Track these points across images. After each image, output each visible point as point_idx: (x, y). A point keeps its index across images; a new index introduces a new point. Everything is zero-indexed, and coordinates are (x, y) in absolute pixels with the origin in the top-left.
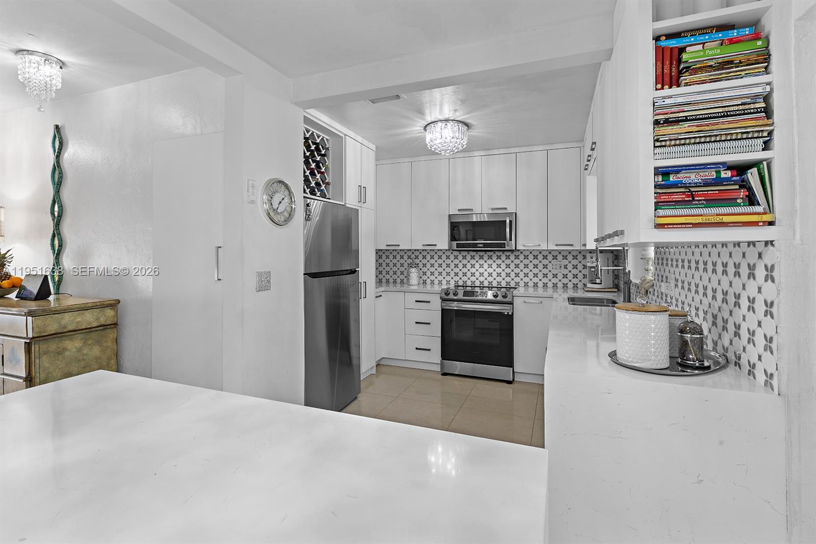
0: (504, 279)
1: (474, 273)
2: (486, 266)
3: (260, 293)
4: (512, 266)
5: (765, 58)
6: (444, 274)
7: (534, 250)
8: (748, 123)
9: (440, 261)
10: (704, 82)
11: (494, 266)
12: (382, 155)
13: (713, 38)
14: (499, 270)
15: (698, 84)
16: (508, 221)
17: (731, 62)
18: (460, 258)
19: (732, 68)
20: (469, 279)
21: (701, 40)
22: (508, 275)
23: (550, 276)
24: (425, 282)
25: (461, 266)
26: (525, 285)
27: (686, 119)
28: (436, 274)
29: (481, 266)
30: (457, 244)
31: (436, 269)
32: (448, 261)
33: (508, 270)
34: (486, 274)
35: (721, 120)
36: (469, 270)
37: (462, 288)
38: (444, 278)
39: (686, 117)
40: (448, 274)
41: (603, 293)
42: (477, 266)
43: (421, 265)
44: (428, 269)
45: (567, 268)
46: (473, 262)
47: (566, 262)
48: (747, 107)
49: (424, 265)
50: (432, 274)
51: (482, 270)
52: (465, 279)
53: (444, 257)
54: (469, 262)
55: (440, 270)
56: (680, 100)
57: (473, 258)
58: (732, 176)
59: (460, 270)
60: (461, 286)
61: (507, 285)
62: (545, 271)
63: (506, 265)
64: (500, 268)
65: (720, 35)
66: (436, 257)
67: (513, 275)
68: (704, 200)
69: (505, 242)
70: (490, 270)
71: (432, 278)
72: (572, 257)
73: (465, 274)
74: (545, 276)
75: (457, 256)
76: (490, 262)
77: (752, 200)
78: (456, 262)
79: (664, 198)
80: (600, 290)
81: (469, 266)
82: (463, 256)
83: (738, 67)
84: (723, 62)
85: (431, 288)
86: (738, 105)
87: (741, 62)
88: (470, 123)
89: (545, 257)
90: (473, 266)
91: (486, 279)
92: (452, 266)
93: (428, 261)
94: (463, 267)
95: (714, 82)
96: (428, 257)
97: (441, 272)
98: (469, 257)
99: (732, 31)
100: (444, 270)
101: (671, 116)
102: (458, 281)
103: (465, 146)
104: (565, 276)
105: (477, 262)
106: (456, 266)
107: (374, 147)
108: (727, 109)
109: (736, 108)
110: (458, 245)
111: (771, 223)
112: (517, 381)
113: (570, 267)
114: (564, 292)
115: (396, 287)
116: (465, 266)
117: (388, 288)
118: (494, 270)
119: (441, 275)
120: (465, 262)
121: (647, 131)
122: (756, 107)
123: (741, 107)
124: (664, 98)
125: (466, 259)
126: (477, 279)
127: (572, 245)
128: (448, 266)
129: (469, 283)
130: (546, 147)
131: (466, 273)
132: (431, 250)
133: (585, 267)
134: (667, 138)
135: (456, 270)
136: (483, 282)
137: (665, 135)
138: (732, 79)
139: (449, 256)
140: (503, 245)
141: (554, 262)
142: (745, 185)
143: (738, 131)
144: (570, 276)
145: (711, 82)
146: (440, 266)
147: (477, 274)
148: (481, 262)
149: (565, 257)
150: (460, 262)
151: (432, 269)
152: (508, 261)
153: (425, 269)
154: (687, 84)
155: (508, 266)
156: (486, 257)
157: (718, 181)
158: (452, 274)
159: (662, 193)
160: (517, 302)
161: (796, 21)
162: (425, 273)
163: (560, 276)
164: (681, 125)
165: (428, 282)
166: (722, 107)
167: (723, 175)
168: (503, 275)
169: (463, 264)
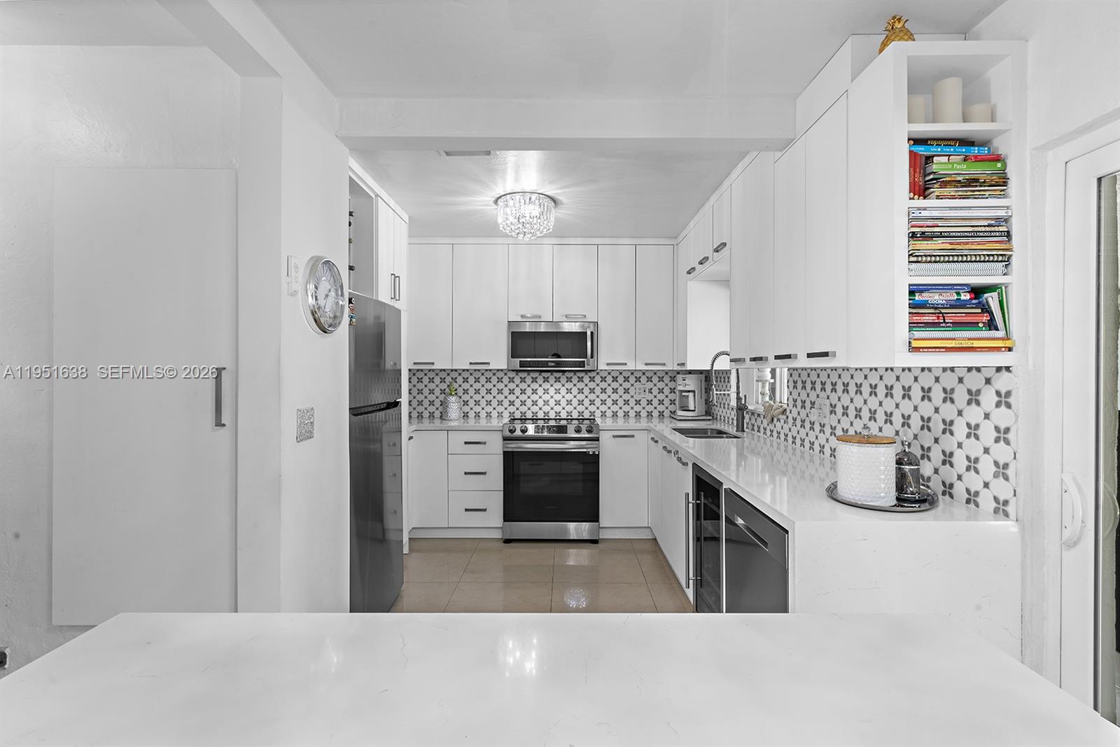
0: (575, 408)
1: (537, 401)
2: (552, 391)
3: (301, 443)
4: (586, 391)
5: (1002, 181)
6: (494, 403)
7: (612, 370)
8: (993, 245)
9: (489, 386)
10: (953, 197)
11: (563, 391)
12: (419, 229)
13: (957, 152)
14: (569, 397)
15: (950, 198)
16: (589, 333)
17: (976, 180)
18: (517, 380)
19: (976, 186)
20: (529, 409)
21: (947, 152)
22: (581, 403)
23: (632, 402)
24: (466, 415)
25: (517, 391)
26: (602, 416)
27: (941, 235)
28: (483, 403)
29: (546, 391)
30: (520, 361)
31: (483, 397)
32: (500, 386)
33: (581, 397)
34: (552, 403)
35: (971, 240)
36: (529, 397)
37: (519, 421)
38: (494, 409)
39: (941, 232)
40: (500, 403)
41: (697, 422)
42: (540, 391)
43: (460, 391)
44: (471, 397)
45: (651, 393)
46: (535, 386)
47: (650, 385)
48: (993, 229)
49: (466, 391)
50: (477, 403)
51: (546, 397)
52: (524, 409)
53: (506, 380)
54: (529, 386)
55: (489, 397)
56: (936, 214)
57: (534, 380)
58: (971, 299)
59: (517, 397)
60: (517, 419)
61: (579, 416)
62: (626, 397)
63: (579, 389)
64: (571, 393)
65: (964, 150)
66: (483, 380)
67: (587, 402)
68: (951, 323)
69: (585, 360)
70: (558, 397)
71: (477, 409)
72: (658, 379)
73: (523, 403)
74: (627, 402)
75: (513, 378)
76: (558, 385)
77: (991, 325)
78: (512, 386)
79: (916, 319)
80: (694, 418)
81: (529, 391)
82: (521, 378)
83: (981, 186)
84: (971, 179)
85: (487, 423)
86: (985, 226)
87: (984, 182)
88: (560, 200)
89: (626, 379)
90: (535, 391)
91: (552, 409)
92: (506, 391)
93: (472, 386)
94: (521, 394)
95: (963, 198)
96: (471, 380)
97: (490, 401)
98: (529, 380)
99: (972, 148)
100: (494, 397)
101: (927, 229)
102: (514, 413)
103: (551, 230)
104: (650, 403)
105: (540, 386)
106: (512, 392)
107: (406, 218)
108: (976, 229)
109: (983, 229)
110: (522, 364)
111: (1010, 349)
112: (602, 539)
113: (655, 391)
114: (659, 422)
115: (433, 423)
116: (523, 392)
117: (421, 426)
118: (563, 397)
119: (490, 405)
120: (523, 386)
121: (902, 244)
122: (1001, 230)
123: (987, 229)
124: (919, 209)
125: (525, 382)
126: (540, 409)
127: (664, 364)
128: (500, 391)
129: (552, 415)
130: (635, 241)
131: (525, 401)
132: (475, 370)
133: (673, 391)
134: (922, 254)
135: (512, 397)
136: (548, 412)
137: (919, 250)
138: (978, 198)
139: (502, 378)
140: (582, 364)
141: (637, 385)
142: (986, 309)
143: (985, 253)
144: (655, 402)
145: (960, 198)
146: (489, 391)
147: (540, 403)
148: (546, 386)
149: (650, 379)
150: (517, 386)
151: (477, 397)
152: (580, 385)
153: (466, 397)
154: (938, 197)
155: (581, 391)
156: (552, 380)
157: (959, 304)
158: (506, 403)
159: (915, 313)
160: (605, 437)
161: (1033, 149)
162: (466, 403)
163: (644, 403)
164: (935, 241)
165: (472, 414)
166: (972, 226)
167: (963, 298)
168: (575, 402)
169: (521, 390)
